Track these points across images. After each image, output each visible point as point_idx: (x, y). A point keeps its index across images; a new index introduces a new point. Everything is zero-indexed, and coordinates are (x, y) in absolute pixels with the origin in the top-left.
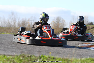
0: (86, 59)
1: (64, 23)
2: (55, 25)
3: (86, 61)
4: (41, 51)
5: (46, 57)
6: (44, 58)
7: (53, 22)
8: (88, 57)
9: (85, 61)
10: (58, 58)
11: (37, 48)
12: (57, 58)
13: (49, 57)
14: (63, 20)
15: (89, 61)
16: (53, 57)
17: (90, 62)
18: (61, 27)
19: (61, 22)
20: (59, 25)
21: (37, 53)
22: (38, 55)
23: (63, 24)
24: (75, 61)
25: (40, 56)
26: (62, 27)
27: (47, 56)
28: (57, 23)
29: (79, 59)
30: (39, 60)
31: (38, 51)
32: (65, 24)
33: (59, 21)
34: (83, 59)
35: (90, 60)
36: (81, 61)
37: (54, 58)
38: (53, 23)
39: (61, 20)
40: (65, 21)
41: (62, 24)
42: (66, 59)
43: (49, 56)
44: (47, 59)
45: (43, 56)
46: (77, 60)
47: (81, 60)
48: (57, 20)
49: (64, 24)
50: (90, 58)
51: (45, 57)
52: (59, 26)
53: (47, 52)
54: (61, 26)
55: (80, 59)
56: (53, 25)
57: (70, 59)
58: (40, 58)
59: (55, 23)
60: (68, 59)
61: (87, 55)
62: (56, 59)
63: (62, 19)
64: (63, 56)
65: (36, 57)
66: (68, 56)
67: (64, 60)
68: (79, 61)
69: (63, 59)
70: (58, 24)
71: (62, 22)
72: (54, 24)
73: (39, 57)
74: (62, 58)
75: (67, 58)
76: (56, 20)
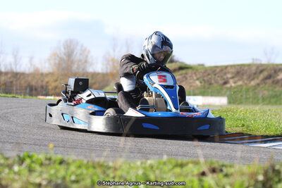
0: (159, 163)
1: (87, 56)
2: (59, 64)
3: (157, 168)
4: (20, 141)
5: (37, 159)
6: (33, 162)
7: (55, 54)
8: (165, 158)
9: (155, 167)
10: (74, 161)
11: (9, 134)
12: (70, 161)
13: (46, 159)
14: (85, 49)
15: (166, 168)
16: (59, 157)
17: (170, 170)
18: (77, 71)
19: (77, 56)
20: (72, 62)
21: (8, 146)
22: (13, 154)
23: (83, 61)
24: (125, 167)
25: (19, 156)
26: (81, 70)
27: (42, 157)
28: (65, 57)
29: (139, 163)
30: (16, 168)
31: (12, 143)
32: (89, 60)
33: (72, 52)
34: (149, 162)
35: (170, 167)
36: (144, 168)
37: (61, 162)
38: (55, 59)
39: (79, 48)
40: (89, 52)
41: (80, 61)
42: (98, 163)
43: (48, 156)
44: (41, 165)
45: (30, 157)
46: (132, 165)
47: (143, 165)
48: (65, 48)
49: (86, 61)
50: (169, 161)
51: (34, 159)
52: (71, 67)
53: (40, 145)
54: (78, 68)
55: (142, 163)
56: (55, 63)
57: (111, 164)
58: (21, 161)
59: (61, 59)
60: (105, 164)
61: (159, 152)
62: (68, 164)
63: (82, 46)
64: (87, 154)
65: (7, 159)
66: (105, 154)
67: (94, 168)
68: (137, 168)
69: (90, 164)
70: (68, 60)
71: (81, 54)
72: (57, 62)
73: (17, 159)
74: (85, 162)
75: (102, 160)
76: (62, 49)
